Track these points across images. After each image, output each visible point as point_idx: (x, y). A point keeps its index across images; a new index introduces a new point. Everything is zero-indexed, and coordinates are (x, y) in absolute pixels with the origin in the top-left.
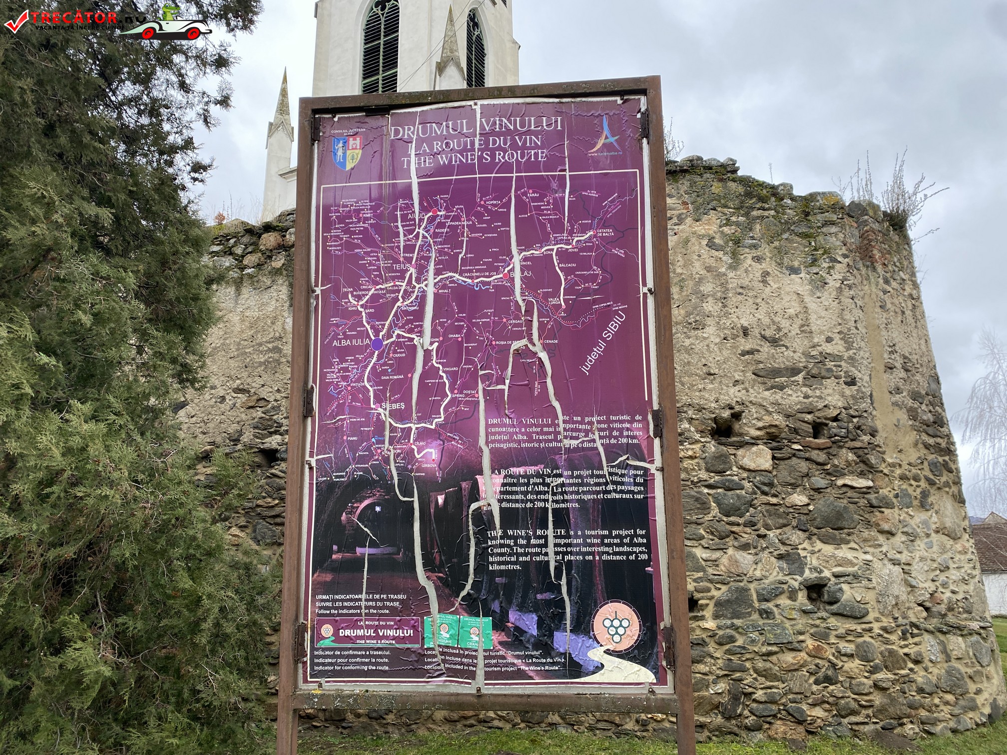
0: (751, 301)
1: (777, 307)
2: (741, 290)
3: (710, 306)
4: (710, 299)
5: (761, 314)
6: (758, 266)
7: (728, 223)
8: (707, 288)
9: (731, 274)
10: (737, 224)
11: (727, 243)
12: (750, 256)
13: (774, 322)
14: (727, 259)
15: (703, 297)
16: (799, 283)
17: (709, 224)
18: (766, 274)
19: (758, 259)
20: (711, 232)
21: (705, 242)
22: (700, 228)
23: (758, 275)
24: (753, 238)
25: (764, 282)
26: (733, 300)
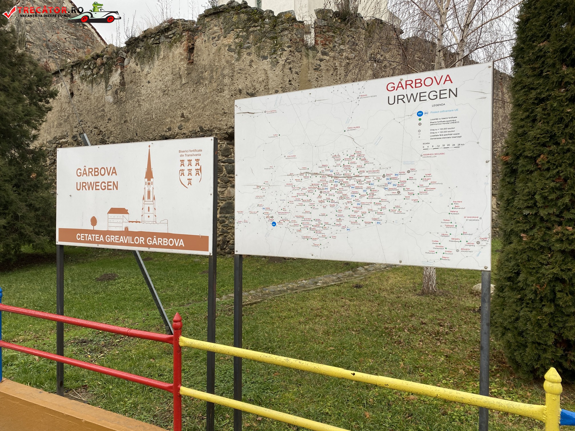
0: (244, 76)
1: (255, 78)
2: (239, 71)
3: (227, 81)
4: (227, 77)
5: (248, 83)
6: (249, 57)
7: (238, 36)
8: (226, 72)
9: (237, 64)
10: (242, 37)
11: (236, 47)
12: (245, 53)
13: (253, 86)
14: (236, 56)
15: (224, 76)
16: (266, 64)
17: (230, 39)
18: (252, 61)
19: (249, 54)
20: (230, 43)
21: (227, 48)
22: (226, 42)
23: (248, 62)
24: (249, 43)
25: (250, 66)
26: (236, 76)
